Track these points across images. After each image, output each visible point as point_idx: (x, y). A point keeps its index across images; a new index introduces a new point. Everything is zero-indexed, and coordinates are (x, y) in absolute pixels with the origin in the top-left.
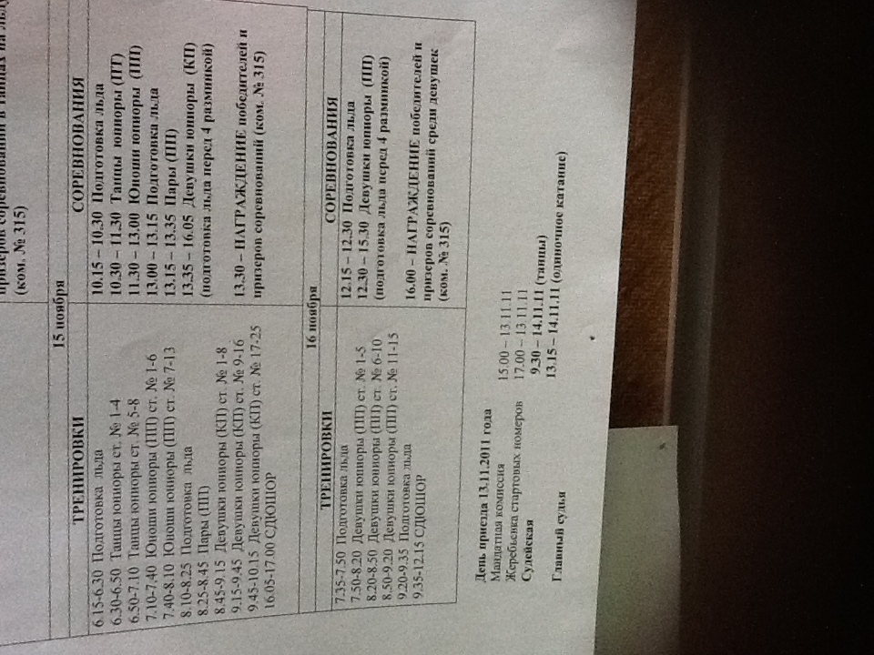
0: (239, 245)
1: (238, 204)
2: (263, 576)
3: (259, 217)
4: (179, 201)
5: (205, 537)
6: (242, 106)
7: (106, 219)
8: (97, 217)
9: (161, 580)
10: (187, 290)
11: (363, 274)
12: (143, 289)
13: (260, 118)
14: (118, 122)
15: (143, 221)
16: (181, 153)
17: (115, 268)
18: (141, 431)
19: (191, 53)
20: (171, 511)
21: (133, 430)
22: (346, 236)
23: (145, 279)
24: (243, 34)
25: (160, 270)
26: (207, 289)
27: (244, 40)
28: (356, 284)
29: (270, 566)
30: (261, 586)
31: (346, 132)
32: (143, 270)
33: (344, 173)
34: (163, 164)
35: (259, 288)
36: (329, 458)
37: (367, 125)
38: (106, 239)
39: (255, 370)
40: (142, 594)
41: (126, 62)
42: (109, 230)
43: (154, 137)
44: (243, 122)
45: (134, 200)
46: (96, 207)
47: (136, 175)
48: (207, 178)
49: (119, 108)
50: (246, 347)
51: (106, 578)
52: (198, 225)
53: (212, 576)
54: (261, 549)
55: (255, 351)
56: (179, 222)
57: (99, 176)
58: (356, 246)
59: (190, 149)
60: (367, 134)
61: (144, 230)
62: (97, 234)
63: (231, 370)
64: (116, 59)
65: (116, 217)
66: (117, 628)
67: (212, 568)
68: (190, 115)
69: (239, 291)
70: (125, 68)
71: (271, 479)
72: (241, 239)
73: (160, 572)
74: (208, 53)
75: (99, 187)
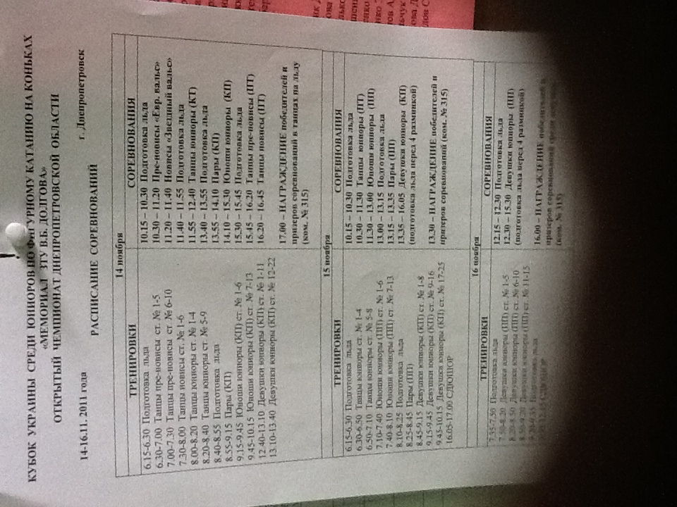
0: (432, 211)
1: (431, 185)
2: (445, 423)
3: (444, 193)
4: (396, 184)
5: (411, 396)
6: (434, 124)
7: (354, 197)
8: (349, 195)
9: (385, 423)
10: (401, 240)
11: (507, 229)
12: (375, 240)
13: (444, 131)
14: (361, 137)
15: (375, 197)
16: (398, 155)
17: (359, 226)
18: (374, 329)
19: (404, 92)
20: (390, 379)
21: (369, 328)
22: (497, 205)
23: (376, 234)
24: (435, 78)
25: (385, 228)
26: (412, 239)
27: (435, 82)
28: (503, 235)
29: (449, 416)
30: (444, 429)
31: (497, 138)
32: (375, 228)
33: (496, 164)
34: (387, 161)
35: (443, 238)
36: (486, 347)
37: (511, 133)
38: (354, 208)
39: (441, 291)
40: (375, 432)
41: (366, 99)
42: (355, 203)
43: (382, 145)
44: (434, 134)
45: (370, 184)
46: (348, 189)
47: (371, 168)
48: (413, 170)
49: (362, 127)
50: (435, 276)
51: (353, 420)
52: (407, 199)
53: (415, 421)
54: (444, 405)
55: (441, 278)
56: (396, 198)
57: (350, 170)
58: (503, 210)
59: (403, 151)
60: (510, 139)
61: (376, 203)
62: (349, 206)
63: (427, 290)
64: (360, 97)
65: (360, 195)
66: (359, 453)
67: (415, 416)
68: (403, 131)
69: (432, 240)
70: (365, 103)
71: (450, 360)
72: (433, 207)
73: (384, 418)
74: (414, 92)
75: (350, 177)
